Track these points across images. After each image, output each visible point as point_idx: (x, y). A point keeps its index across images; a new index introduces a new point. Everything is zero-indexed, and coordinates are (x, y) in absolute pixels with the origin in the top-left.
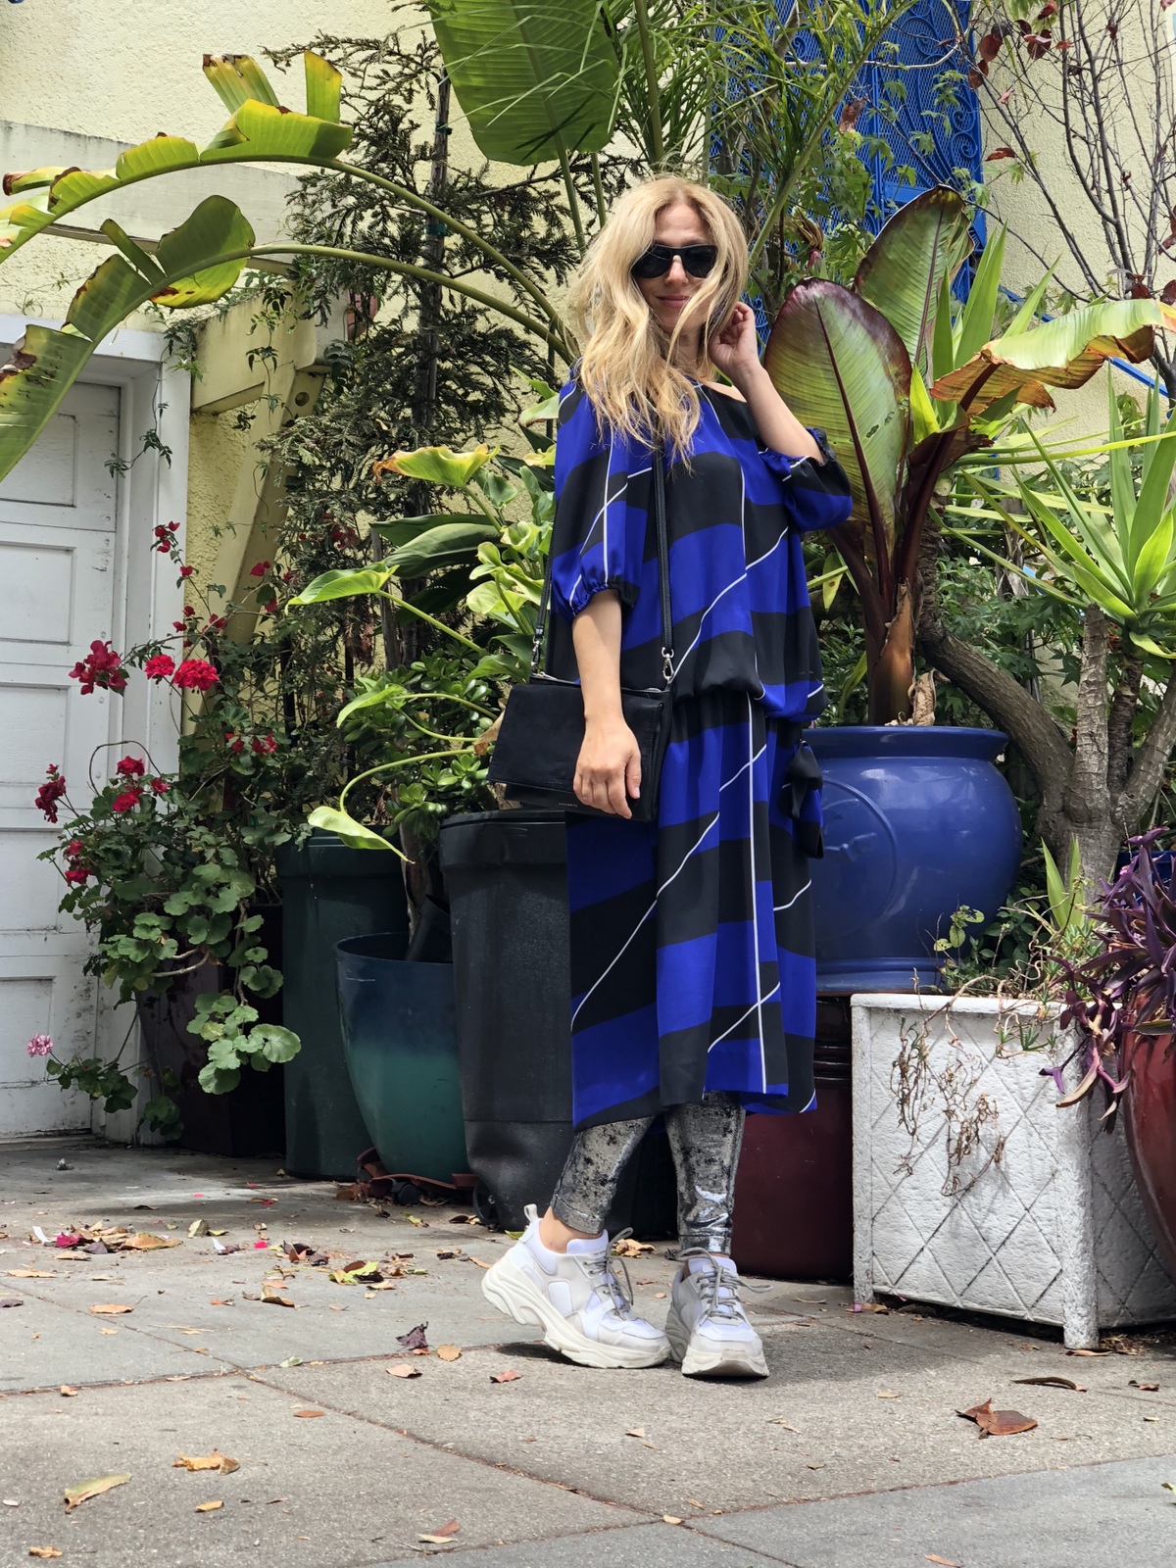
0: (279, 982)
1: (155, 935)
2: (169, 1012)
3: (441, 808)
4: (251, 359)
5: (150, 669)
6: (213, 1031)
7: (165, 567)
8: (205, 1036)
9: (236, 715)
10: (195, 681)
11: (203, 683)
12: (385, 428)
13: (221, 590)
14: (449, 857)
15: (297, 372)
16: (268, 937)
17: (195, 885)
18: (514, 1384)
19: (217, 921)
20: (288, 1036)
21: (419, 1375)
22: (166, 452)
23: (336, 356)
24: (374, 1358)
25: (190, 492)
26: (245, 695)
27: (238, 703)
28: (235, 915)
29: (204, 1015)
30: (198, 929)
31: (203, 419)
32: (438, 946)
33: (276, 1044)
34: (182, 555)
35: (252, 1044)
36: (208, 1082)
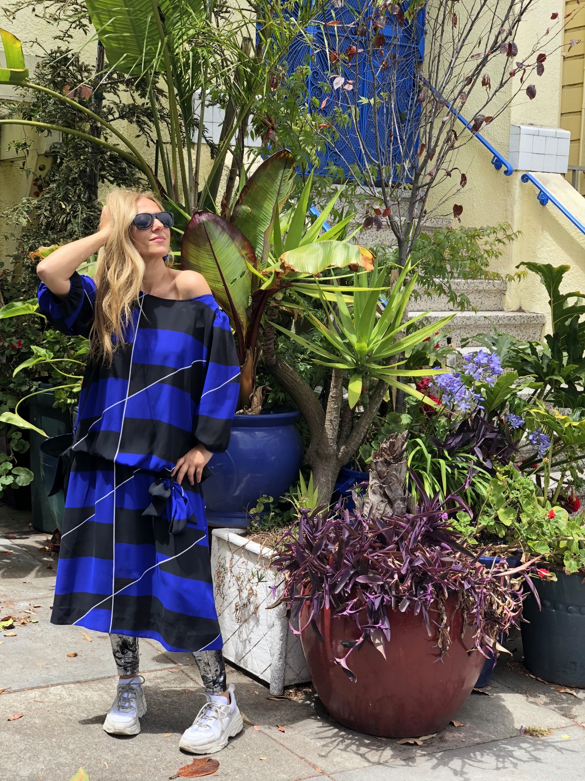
0: (28, 447)
4: (16, 150)
15: (39, 155)
20: (28, 473)
35: (9, 481)
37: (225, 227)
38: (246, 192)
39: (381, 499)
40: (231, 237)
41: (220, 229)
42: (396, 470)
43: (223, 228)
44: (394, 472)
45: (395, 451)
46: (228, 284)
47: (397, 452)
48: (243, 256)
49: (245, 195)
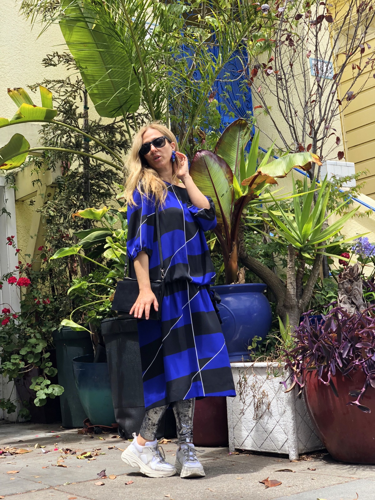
0: (56, 372)
1: (17, 361)
2: (24, 383)
3: (101, 317)
4: (33, 184)
5: (9, 281)
6: (37, 388)
7: (11, 250)
8: (35, 390)
9: (37, 293)
10: (24, 284)
11: (26, 284)
12: (75, 203)
13: (29, 256)
14: (104, 332)
15: (47, 187)
16: (52, 358)
17: (28, 345)
18: (132, 485)
19: (36, 356)
20: (60, 387)
21: (104, 484)
22: (9, 214)
23: (59, 181)
24: (91, 480)
25: (17, 226)
26: (39, 287)
27: (37, 290)
28: (41, 353)
29: (34, 383)
30: (30, 358)
31: (19, 203)
32: (103, 358)
33: (57, 390)
34: (16, 246)
35: (49, 391)
36: (37, 403)
37: (216, 159)
38: (219, 146)
39: (350, 306)
40: (220, 165)
41: (213, 160)
42: (357, 285)
43: (215, 159)
44: (356, 287)
45: (354, 274)
46: (220, 198)
47: (356, 275)
48: (227, 179)
49: (218, 148)
